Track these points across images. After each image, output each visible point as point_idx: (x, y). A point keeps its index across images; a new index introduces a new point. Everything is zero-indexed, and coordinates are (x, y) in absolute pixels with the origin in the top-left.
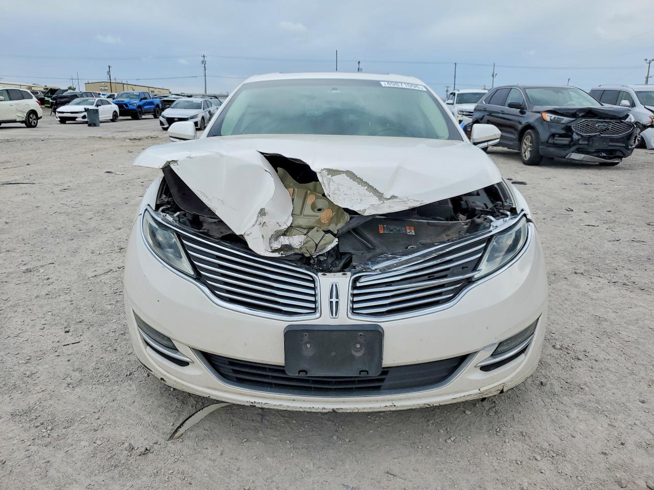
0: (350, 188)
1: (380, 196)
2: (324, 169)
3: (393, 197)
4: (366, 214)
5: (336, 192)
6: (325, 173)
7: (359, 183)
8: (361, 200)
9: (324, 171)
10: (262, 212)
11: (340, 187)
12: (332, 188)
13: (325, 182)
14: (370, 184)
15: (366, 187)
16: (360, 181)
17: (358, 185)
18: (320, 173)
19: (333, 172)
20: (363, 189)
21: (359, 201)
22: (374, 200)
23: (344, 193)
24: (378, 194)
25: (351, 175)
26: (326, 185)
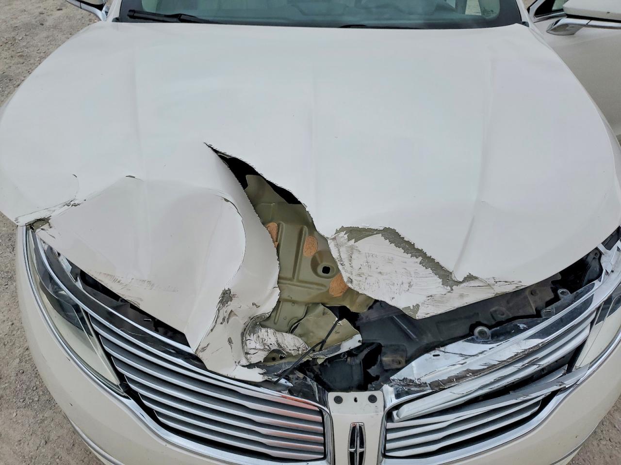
0: (390, 261)
1: (445, 276)
2: (343, 229)
3: (470, 278)
4: (420, 315)
5: (365, 270)
6: (343, 236)
7: (406, 251)
8: (410, 286)
9: (342, 234)
10: (226, 297)
11: (370, 259)
12: (356, 263)
13: (344, 256)
14: (429, 254)
15: (420, 258)
16: (410, 248)
17: (405, 254)
18: (334, 239)
19: (356, 233)
20: (414, 263)
21: (406, 286)
22: (434, 284)
23: (379, 270)
24: (442, 273)
25: (392, 236)
26: (346, 262)
